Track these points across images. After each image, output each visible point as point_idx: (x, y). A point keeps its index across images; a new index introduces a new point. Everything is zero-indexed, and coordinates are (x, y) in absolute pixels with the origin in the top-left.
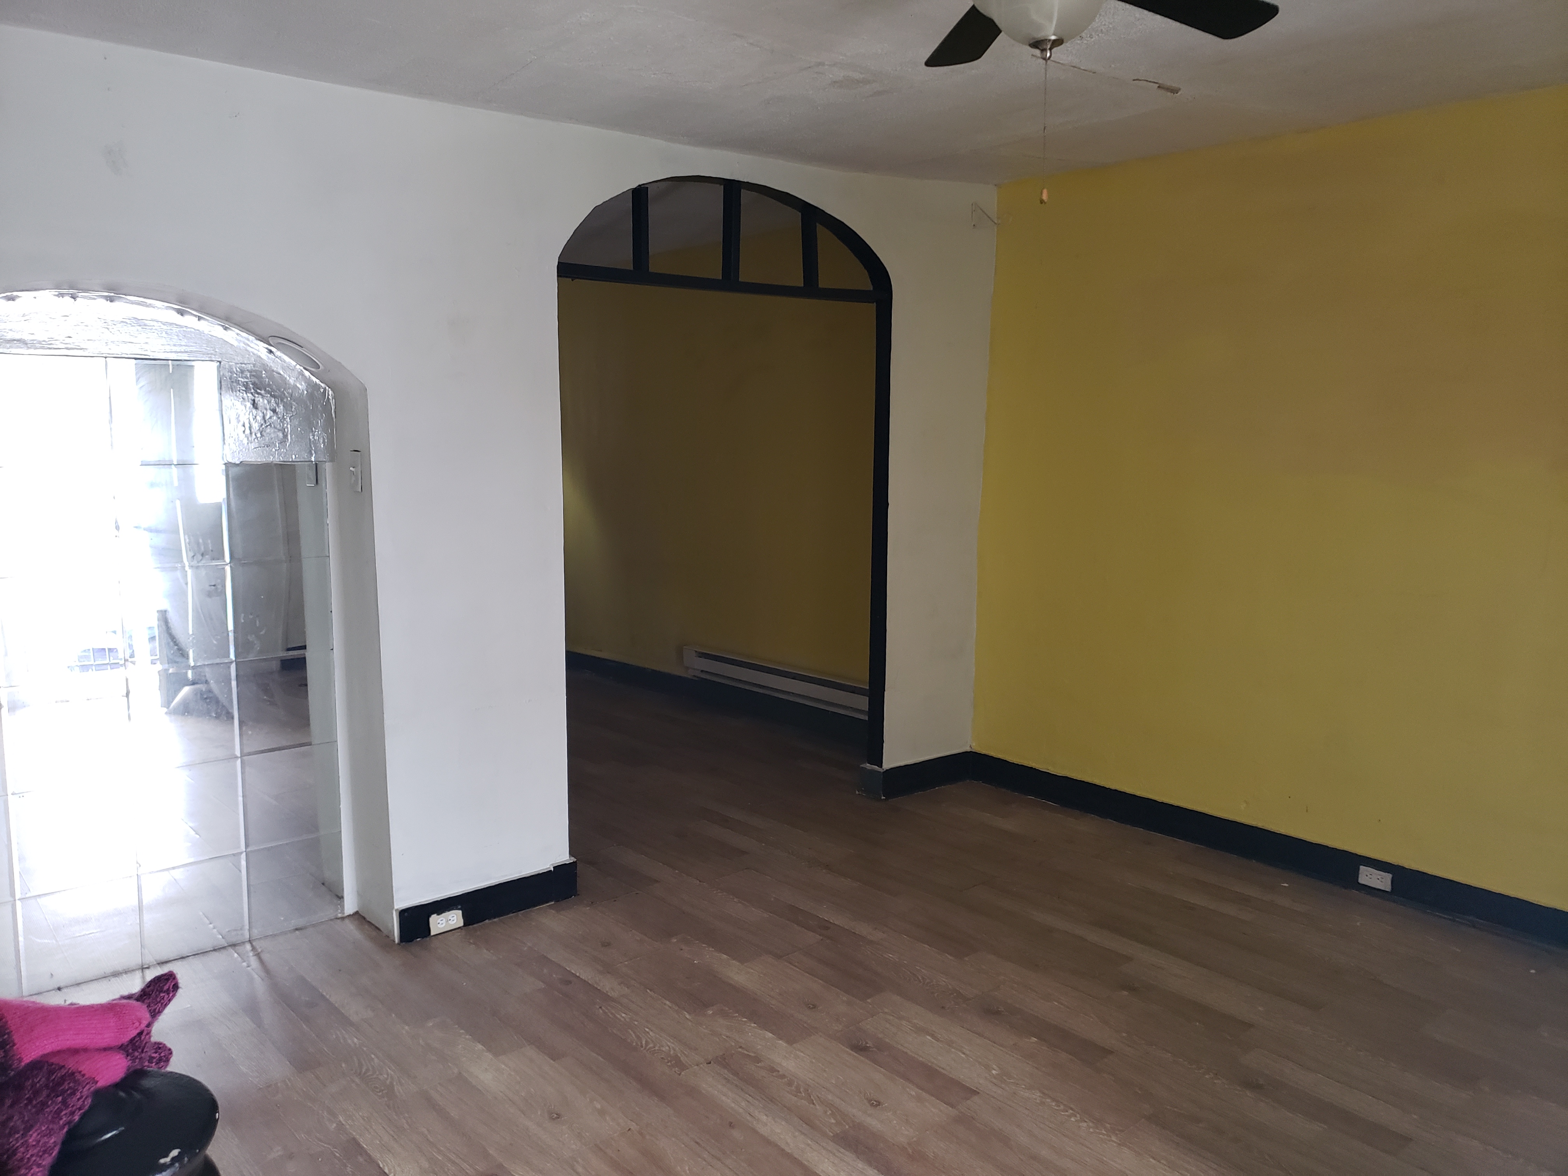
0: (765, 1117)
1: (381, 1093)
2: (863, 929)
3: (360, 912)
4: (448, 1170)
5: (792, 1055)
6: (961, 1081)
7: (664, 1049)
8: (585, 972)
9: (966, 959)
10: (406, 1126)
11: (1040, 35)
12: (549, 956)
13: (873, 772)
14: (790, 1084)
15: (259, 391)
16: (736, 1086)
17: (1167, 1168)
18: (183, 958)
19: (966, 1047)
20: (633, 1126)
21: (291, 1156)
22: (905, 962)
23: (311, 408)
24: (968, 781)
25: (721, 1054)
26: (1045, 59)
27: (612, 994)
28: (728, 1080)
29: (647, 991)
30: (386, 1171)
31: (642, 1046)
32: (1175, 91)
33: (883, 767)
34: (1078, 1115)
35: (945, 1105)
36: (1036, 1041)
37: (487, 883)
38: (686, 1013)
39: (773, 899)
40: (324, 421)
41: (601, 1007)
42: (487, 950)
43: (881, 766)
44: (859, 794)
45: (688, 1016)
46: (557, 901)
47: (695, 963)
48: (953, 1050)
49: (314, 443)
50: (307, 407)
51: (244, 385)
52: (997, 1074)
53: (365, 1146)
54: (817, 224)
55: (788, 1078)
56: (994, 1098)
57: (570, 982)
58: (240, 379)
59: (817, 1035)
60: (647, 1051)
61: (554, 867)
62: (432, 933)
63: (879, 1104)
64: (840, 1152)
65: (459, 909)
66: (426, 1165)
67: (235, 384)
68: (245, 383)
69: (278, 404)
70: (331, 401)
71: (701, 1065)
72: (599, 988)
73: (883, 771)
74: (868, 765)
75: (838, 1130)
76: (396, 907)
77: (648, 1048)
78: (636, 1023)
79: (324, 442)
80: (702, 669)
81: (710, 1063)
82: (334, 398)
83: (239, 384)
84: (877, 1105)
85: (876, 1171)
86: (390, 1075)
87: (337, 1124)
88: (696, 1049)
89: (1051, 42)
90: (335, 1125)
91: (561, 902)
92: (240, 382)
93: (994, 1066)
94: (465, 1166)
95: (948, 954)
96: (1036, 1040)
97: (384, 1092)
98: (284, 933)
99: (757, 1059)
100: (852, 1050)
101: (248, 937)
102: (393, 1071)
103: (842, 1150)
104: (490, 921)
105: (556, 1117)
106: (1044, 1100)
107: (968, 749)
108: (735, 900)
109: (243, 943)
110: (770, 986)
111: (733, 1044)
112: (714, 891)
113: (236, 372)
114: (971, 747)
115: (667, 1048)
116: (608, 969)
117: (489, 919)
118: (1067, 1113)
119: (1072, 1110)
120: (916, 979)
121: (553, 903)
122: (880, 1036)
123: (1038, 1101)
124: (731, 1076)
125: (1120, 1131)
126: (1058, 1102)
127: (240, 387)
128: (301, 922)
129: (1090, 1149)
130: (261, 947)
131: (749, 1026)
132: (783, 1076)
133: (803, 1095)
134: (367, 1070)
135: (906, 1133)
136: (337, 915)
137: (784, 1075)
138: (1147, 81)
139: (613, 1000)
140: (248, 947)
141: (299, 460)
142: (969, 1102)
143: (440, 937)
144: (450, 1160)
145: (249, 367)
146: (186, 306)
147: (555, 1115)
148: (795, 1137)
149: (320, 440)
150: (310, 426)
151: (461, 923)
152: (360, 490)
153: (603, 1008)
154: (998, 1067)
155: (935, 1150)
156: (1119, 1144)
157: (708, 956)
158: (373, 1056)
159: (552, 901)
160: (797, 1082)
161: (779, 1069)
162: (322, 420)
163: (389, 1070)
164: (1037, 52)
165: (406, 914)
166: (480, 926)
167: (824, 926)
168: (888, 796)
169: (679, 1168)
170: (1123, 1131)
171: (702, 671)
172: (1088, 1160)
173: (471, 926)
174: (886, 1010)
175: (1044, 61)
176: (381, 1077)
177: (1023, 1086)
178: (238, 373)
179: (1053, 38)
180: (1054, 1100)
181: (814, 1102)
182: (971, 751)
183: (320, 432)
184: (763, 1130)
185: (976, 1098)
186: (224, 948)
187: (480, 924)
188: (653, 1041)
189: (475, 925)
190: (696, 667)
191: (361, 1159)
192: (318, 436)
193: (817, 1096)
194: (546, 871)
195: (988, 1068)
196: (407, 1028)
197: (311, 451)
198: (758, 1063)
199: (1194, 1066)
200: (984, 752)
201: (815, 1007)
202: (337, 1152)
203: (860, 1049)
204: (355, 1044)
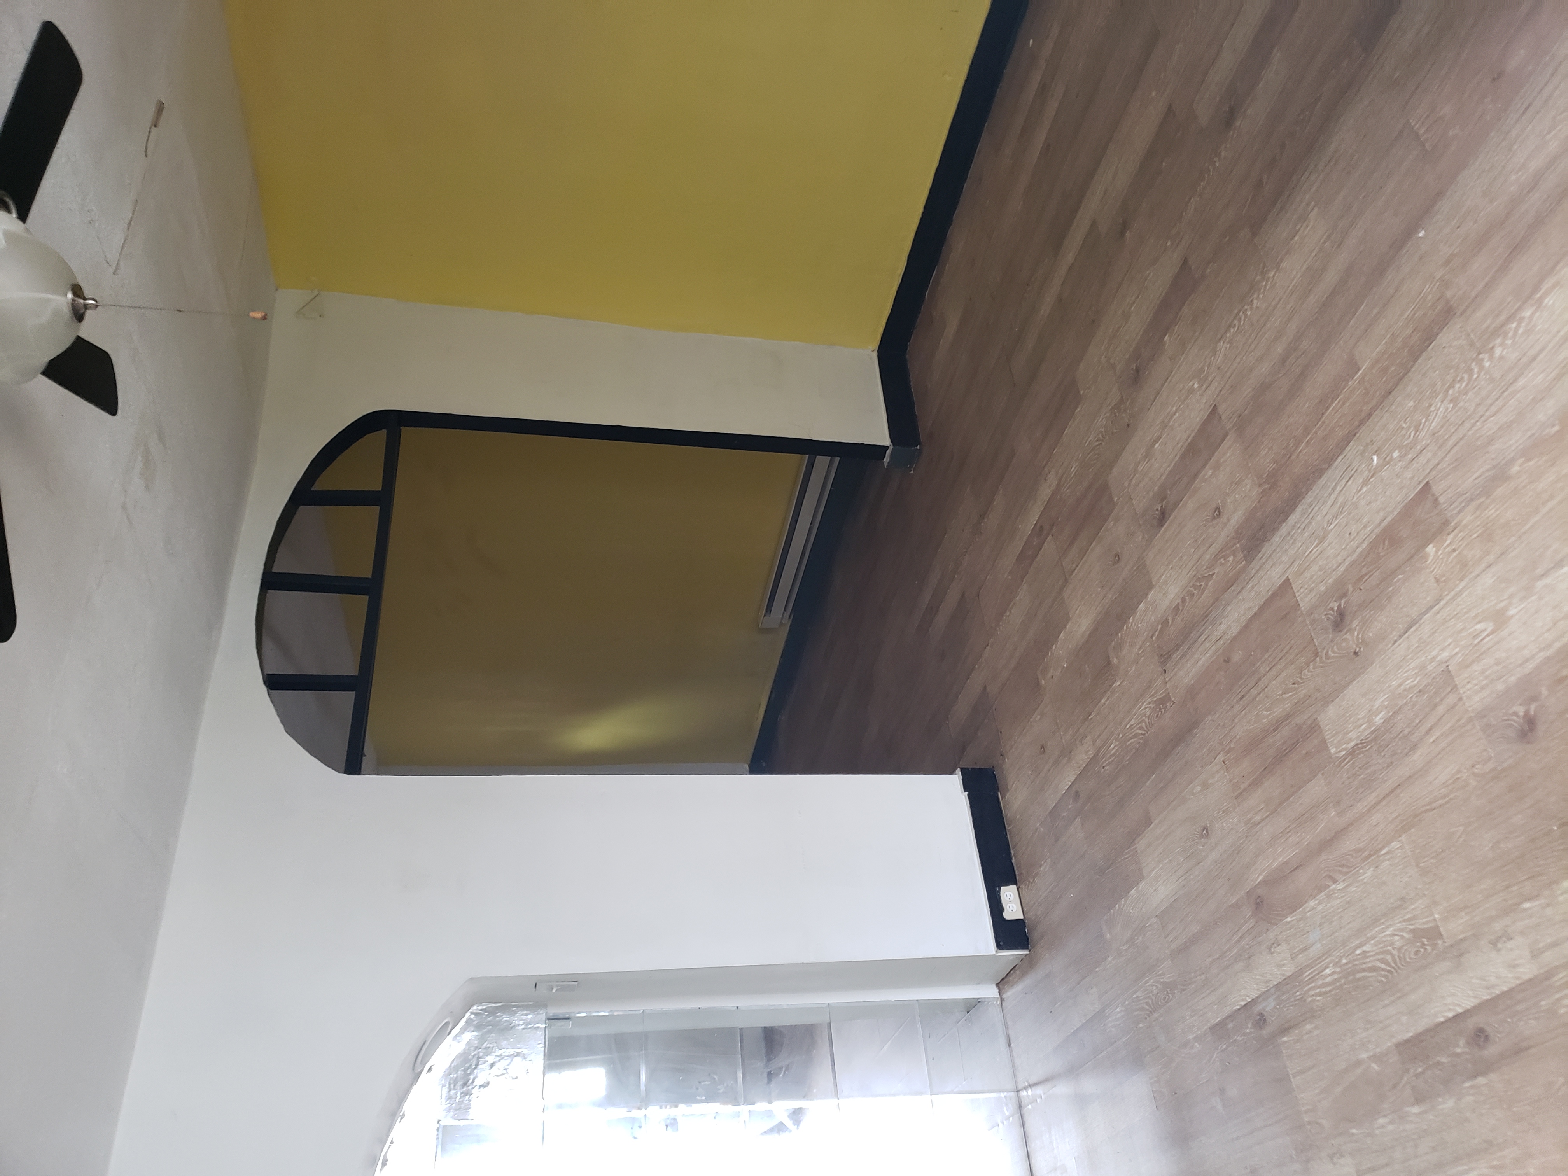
0: (1222, 625)
1: (1170, 995)
2: (1045, 492)
3: (997, 983)
4: (1247, 945)
5: (1164, 587)
6: (1202, 421)
7: (1148, 713)
8: (1067, 778)
9: (1082, 392)
10: (1203, 977)
11: (66, 310)
12: (1051, 808)
13: (891, 455)
14: (1192, 595)
15: (470, 1081)
16: (1189, 648)
17: (1305, 224)
18: (1028, 1156)
19: (1169, 410)
20: (1221, 757)
21: (1222, 1091)
22: (1080, 456)
23: (491, 1027)
24: (907, 356)
25: (1157, 658)
26: (97, 306)
27: (1091, 754)
28: (1184, 656)
29: (1091, 719)
30: (1243, 1003)
31: (1144, 734)
32: (160, 108)
33: (888, 445)
34: (1246, 307)
35: (1225, 442)
36: (1169, 336)
37: (976, 859)
38: (1114, 685)
39: (1010, 577)
40: (504, 1013)
41: (1104, 767)
42: (1041, 867)
43: (887, 448)
44: (914, 471)
45: (1118, 683)
46: (997, 789)
47: (1067, 665)
48: (1171, 423)
49: (527, 1025)
50: (490, 1032)
51: (464, 1096)
52: (1198, 383)
53: (1219, 1019)
54: (313, 489)
55: (1186, 595)
56: (1221, 391)
57: (1077, 792)
58: (457, 1100)
59: (1145, 559)
60: (1149, 730)
61: (965, 792)
62: (1021, 917)
63: (1217, 509)
64: (1262, 557)
65: (1000, 889)
66: (1240, 965)
67: (463, 1105)
68: (462, 1095)
69: (486, 1062)
70: (484, 1007)
71: (1167, 679)
72: (1084, 765)
73: (892, 446)
74: (885, 460)
75: (1241, 555)
76: (994, 953)
77: (1146, 729)
78: (1121, 736)
79: (527, 1015)
80: (783, 610)
81: (1165, 671)
82: (481, 1003)
83: (463, 1101)
84: (1219, 511)
85: (1284, 524)
86: (1154, 984)
87: (1196, 1042)
88: (1150, 682)
89: (76, 299)
90: (1196, 1044)
91: (999, 786)
92: (460, 1100)
93: (1191, 383)
94: (1245, 928)
95: (1076, 410)
96: (1167, 336)
97: (1169, 992)
98: (1012, 1057)
99: (1165, 623)
100: (1162, 526)
101: (1013, 1093)
102: (1150, 979)
103: (1260, 555)
104: (1014, 858)
105: (1206, 832)
106: (1228, 340)
107: (875, 354)
108: (1008, 614)
109: (1019, 1097)
110: (1094, 595)
111: (1148, 644)
112: (997, 634)
113: (450, 1105)
114: (873, 351)
115: (1147, 710)
116: (1067, 752)
117: (1011, 859)
118: (1243, 318)
119: (1240, 312)
120: (1098, 447)
121: (999, 794)
122: (1151, 495)
123: (1229, 346)
124: (1179, 653)
125: (1264, 267)
126: (1230, 326)
127: (465, 1100)
128: (1002, 1041)
129: (1280, 299)
130: (1024, 1082)
131: (1132, 625)
132: (1183, 600)
133: (1203, 583)
134: (1147, 1003)
135: (1248, 486)
136: (998, 1005)
137: (1183, 598)
138: (147, 140)
139: (1096, 755)
140: (1024, 1093)
141: (544, 1041)
142: (1223, 417)
143: (1025, 909)
144: (1238, 941)
145: (445, 1089)
146: (378, 1157)
147: (1205, 832)
148: (1244, 599)
149: (524, 1018)
150: (509, 1028)
151: (1013, 888)
152: (576, 983)
153: (1104, 765)
154: (1191, 381)
155: (1268, 461)
156: (1277, 270)
157: (1061, 652)
158: (1134, 996)
159: (998, 794)
160: (1191, 587)
161: (1176, 603)
162: (504, 1016)
163: (1148, 984)
164: (89, 314)
165: (1001, 943)
166: (1017, 869)
167: (1039, 530)
168: (917, 442)
169: (1264, 721)
170: (1265, 264)
171: (785, 610)
172: (1290, 306)
173: (1017, 878)
174: (1126, 484)
175: (99, 307)
176: (1155, 992)
177: (1213, 358)
178: (451, 1102)
179: (70, 295)
180: (1228, 330)
181: (1211, 573)
182: (878, 352)
183: (516, 1019)
184: (1235, 631)
185: (1221, 409)
186: (1022, 1116)
187: (1015, 868)
188: (1140, 723)
189: (1017, 873)
190: (781, 617)
191: (1230, 1026)
192: (519, 1019)
193: (1205, 569)
194: (968, 800)
195: (1191, 391)
196: (1110, 959)
197: (535, 1028)
198: (1169, 622)
199: (1206, 176)
200: (879, 338)
201: (1117, 555)
202: (1222, 1047)
203: (1162, 518)
204: (1121, 1011)
